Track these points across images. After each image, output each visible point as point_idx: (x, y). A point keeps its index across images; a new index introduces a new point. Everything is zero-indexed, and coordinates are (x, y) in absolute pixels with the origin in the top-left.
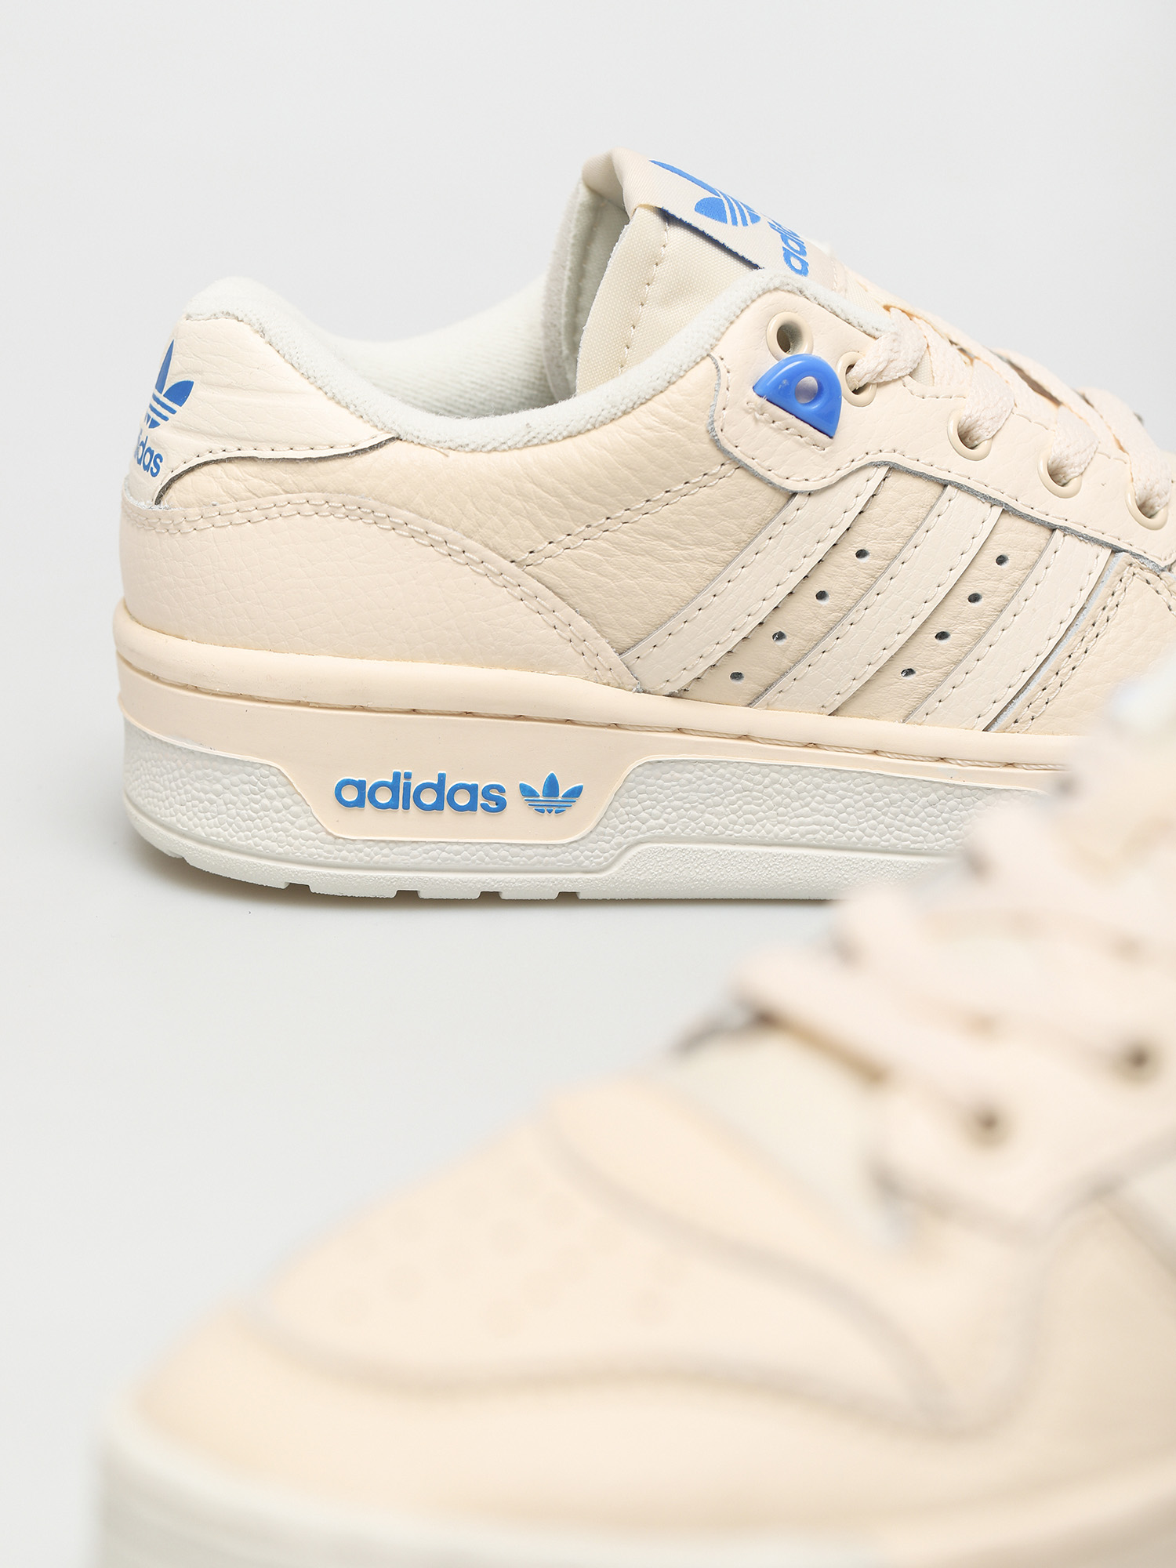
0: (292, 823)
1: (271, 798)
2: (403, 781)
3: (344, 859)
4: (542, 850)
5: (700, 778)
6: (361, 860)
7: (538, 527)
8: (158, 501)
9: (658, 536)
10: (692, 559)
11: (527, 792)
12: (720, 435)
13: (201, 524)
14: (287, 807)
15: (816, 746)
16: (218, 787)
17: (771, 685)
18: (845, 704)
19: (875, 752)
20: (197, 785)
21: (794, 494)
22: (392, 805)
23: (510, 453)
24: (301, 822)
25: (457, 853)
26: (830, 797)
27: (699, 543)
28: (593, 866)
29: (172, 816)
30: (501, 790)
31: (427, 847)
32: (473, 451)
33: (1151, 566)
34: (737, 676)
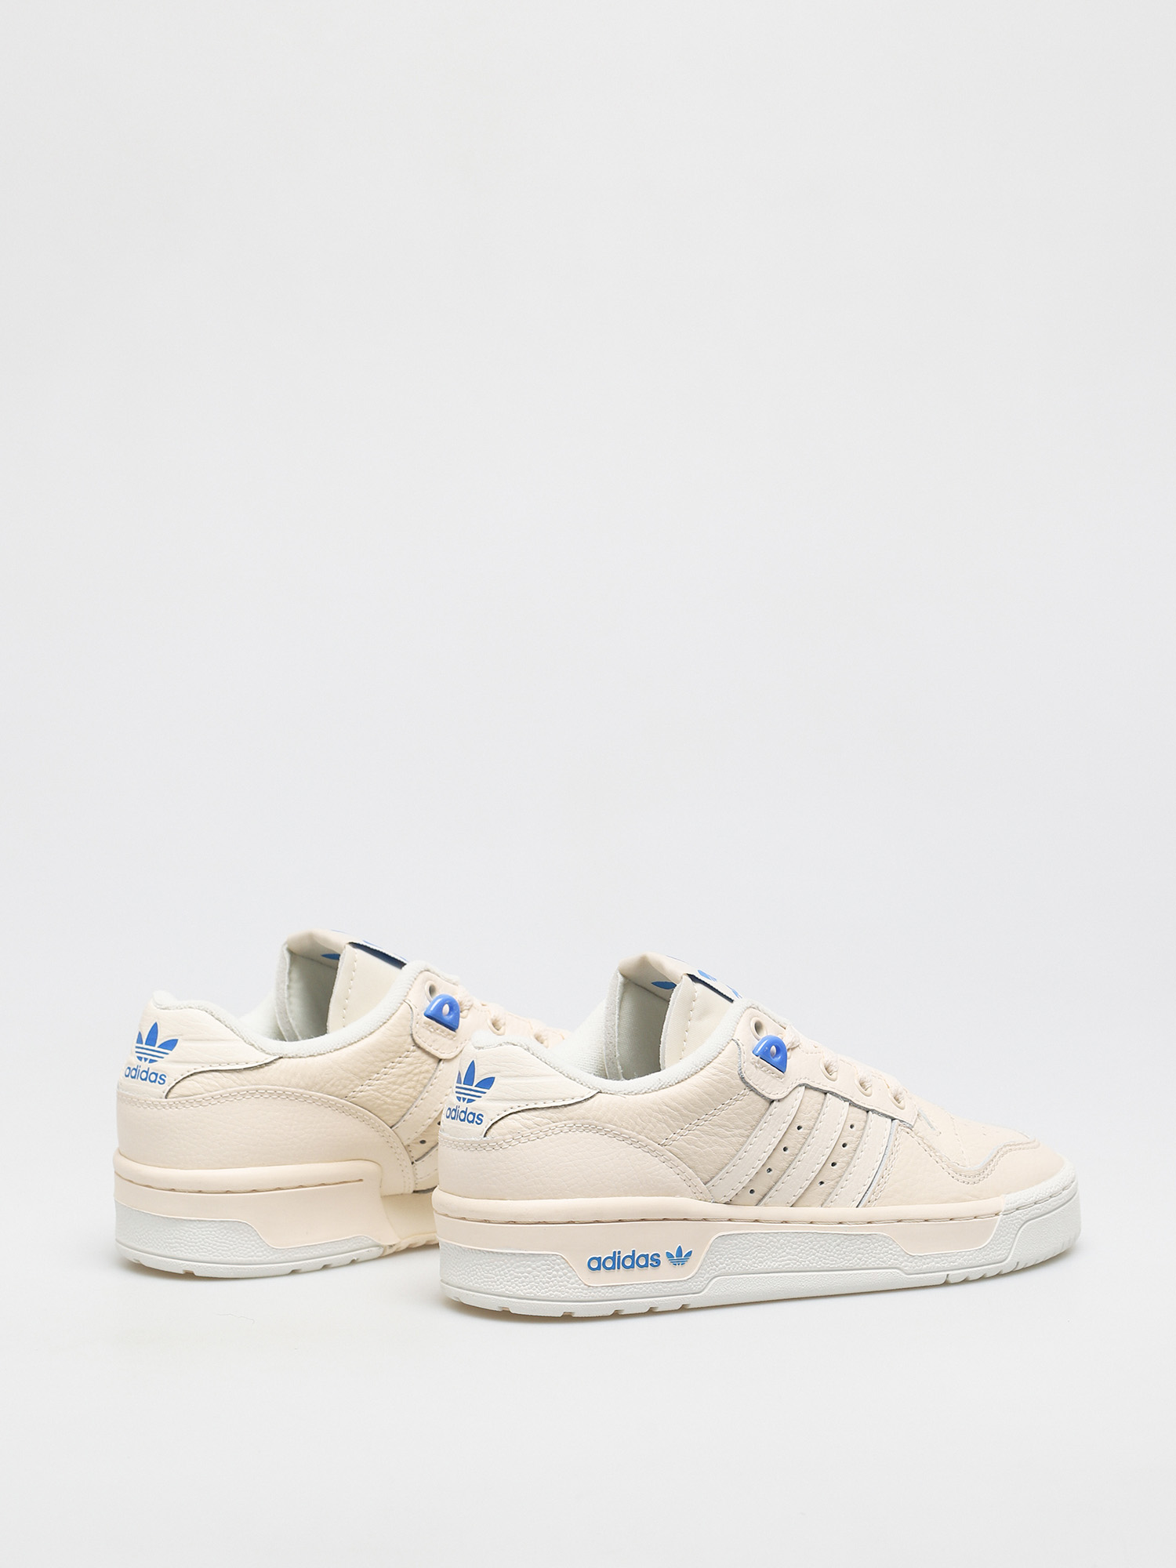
0: (568, 1282)
1: (557, 1271)
2: (617, 1255)
3: (593, 1297)
4: (676, 1284)
5: (740, 1242)
6: (600, 1296)
7: (668, 1127)
8: (485, 1136)
9: (720, 1126)
10: (734, 1136)
11: (669, 1255)
12: (744, 1076)
13: (514, 1142)
14: (565, 1274)
15: (786, 1222)
16: (530, 1269)
17: (766, 1195)
18: (797, 1201)
19: (811, 1223)
20: (517, 1270)
21: (773, 1101)
22: (613, 1268)
23: (653, 1093)
24: (572, 1281)
25: (641, 1289)
26: (794, 1246)
27: (737, 1128)
28: (697, 1291)
29: (502, 1288)
30: (659, 1256)
31: (628, 1287)
32: (636, 1094)
33: (908, 1125)
34: (752, 1191)
